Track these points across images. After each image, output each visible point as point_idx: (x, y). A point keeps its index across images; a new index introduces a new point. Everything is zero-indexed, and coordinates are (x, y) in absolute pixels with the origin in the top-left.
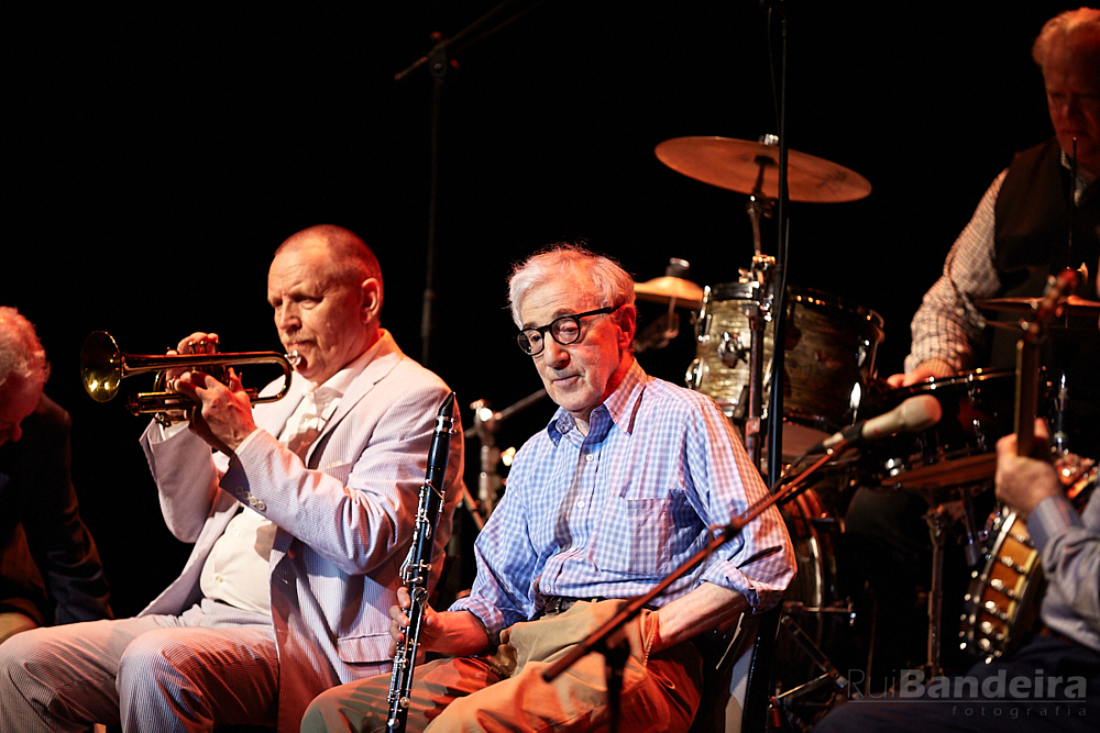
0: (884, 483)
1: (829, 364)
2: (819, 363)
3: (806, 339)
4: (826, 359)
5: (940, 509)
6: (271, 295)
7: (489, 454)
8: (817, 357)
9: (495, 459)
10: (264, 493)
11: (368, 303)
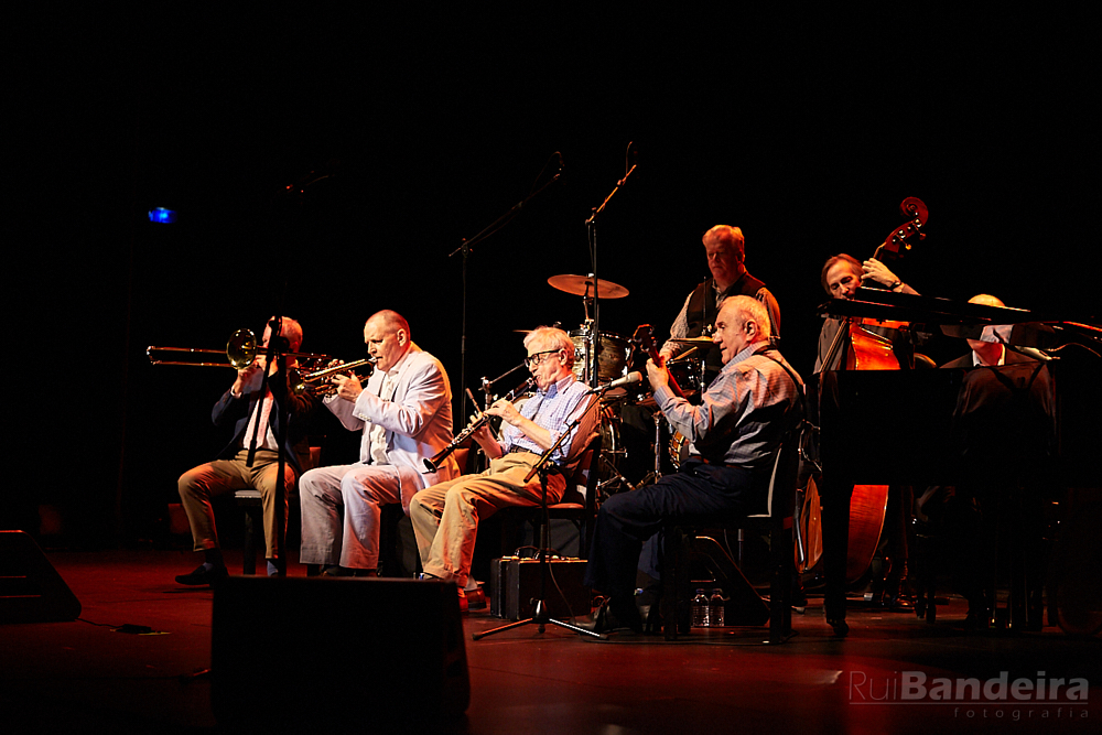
0: (637, 404)
1: (615, 359)
2: (611, 359)
3: (606, 350)
4: (614, 357)
8: (610, 357)
10: (370, 414)
11: (401, 338)
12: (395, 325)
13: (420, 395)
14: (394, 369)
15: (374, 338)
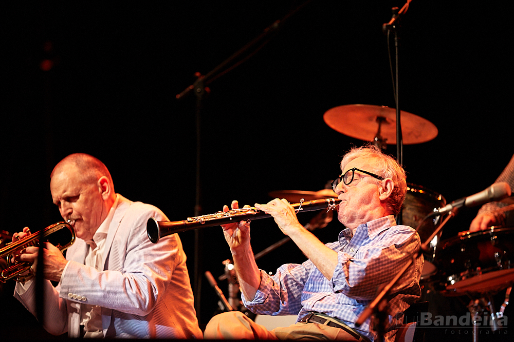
0: (448, 288)
1: (420, 222)
2: (415, 222)
3: (408, 209)
4: (418, 220)
5: (477, 302)
6: (54, 200)
7: (233, 288)
8: (414, 219)
9: (236, 290)
10: (83, 292)
11: (104, 189)
12: (93, 172)
13: (147, 255)
14: (100, 230)
15: (68, 193)
